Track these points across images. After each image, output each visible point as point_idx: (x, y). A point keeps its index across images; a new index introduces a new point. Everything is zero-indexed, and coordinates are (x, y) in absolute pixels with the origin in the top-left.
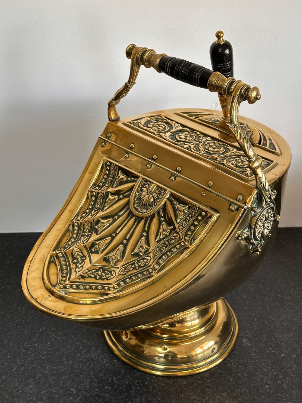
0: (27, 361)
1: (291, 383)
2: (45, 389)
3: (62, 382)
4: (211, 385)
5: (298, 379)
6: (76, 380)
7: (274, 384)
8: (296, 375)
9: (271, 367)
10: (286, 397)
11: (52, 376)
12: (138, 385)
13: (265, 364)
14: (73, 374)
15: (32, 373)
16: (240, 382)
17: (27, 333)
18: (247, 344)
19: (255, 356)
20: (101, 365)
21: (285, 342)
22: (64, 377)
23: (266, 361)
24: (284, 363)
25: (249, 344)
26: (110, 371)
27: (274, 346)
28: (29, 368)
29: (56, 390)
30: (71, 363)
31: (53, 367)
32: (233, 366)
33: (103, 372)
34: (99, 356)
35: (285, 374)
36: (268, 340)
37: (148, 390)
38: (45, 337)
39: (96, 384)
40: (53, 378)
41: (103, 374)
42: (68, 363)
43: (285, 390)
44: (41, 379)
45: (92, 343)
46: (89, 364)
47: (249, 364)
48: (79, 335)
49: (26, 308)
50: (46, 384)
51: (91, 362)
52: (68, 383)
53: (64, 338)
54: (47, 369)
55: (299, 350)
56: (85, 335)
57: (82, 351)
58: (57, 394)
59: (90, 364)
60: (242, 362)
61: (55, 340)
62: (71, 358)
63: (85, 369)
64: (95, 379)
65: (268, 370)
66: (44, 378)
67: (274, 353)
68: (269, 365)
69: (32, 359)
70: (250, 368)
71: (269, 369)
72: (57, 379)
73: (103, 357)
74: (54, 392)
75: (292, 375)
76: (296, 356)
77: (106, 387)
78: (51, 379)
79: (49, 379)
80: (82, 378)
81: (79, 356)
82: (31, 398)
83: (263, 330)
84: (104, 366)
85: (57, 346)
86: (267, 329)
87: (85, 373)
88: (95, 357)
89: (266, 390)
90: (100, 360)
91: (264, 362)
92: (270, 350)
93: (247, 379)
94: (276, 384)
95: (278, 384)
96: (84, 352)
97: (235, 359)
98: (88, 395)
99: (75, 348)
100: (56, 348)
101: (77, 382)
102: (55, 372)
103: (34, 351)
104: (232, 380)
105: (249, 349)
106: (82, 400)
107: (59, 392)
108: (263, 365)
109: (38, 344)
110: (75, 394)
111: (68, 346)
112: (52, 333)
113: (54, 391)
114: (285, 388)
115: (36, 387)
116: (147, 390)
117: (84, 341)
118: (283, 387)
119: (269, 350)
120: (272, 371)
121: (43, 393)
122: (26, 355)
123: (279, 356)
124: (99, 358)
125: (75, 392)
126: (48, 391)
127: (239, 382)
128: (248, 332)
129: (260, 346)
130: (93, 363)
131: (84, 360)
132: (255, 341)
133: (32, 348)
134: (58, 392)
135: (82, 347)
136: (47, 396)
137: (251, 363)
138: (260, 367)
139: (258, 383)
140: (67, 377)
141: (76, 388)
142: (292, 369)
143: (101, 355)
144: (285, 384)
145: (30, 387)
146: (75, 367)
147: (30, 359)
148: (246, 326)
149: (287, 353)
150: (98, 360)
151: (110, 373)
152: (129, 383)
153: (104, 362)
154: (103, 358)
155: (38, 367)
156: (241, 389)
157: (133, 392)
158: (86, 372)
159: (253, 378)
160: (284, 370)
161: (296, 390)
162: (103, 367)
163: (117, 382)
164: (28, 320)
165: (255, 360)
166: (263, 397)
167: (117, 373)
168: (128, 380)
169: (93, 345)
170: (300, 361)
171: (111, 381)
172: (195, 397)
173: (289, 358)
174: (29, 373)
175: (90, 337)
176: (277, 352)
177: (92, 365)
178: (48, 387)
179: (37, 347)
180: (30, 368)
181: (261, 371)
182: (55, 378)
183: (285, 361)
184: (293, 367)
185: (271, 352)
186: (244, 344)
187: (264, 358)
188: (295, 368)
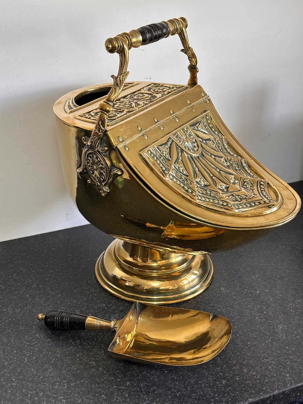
0: (35, 351)
1: (275, 311)
2: (65, 369)
5: (278, 307)
8: (276, 304)
9: (253, 303)
10: (276, 322)
11: (66, 357)
13: (248, 302)
14: (85, 351)
15: (46, 359)
19: (237, 298)
21: (255, 282)
22: (78, 355)
23: (247, 300)
24: (262, 297)
25: (227, 290)
27: (247, 287)
29: (76, 367)
30: (78, 343)
31: (64, 350)
32: (223, 310)
35: (267, 306)
36: (241, 284)
40: (68, 358)
43: (272, 317)
44: (56, 362)
46: (97, 338)
47: (235, 305)
50: (63, 365)
52: (85, 358)
54: (58, 353)
58: (78, 370)
60: (228, 305)
65: (252, 306)
66: (59, 361)
67: (250, 292)
68: (251, 302)
72: (72, 358)
75: (273, 305)
76: (269, 291)
78: (66, 359)
80: (95, 351)
82: (55, 380)
83: (233, 278)
86: (236, 277)
89: (258, 320)
91: (246, 301)
92: (246, 291)
93: (238, 317)
94: (263, 315)
95: (265, 314)
97: (222, 304)
98: (108, 363)
101: (92, 356)
102: (67, 353)
103: (38, 341)
105: (229, 294)
106: (104, 369)
108: (246, 303)
113: (74, 368)
114: (272, 315)
115: (55, 370)
118: (270, 315)
120: (255, 306)
122: (32, 346)
123: (255, 294)
125: (94, 364)
126: (68, 370)
129: (237, 290)
132: (231, 287)
133: (35, 339)
136: (70, 374)
138: (244, 305)
139: (249, 318)
140: (82, 354)
141: (94, 361)
144: (271, 313)
145: (49, 371)
147: (37, 349)
148: (218, 277)
149: (261, 290)
155: (49, 353)
156: (238, 325)
159: (243, 314)
160: (264, 303)
161: (281, 315)
165: (238, 301)
166: (258, 326)
170: (273, 294)
173: (264, 293)
174: (43, 360)
176: (252, 291)
178: (67, 367)
180: (41, 356)
181: (247, 308)
182: (69, 357)
183: (262, 296)
184: (271, 299)
185: (247, 292)
186: (223, 291)
187: (244, 298)
188: (273, 299)
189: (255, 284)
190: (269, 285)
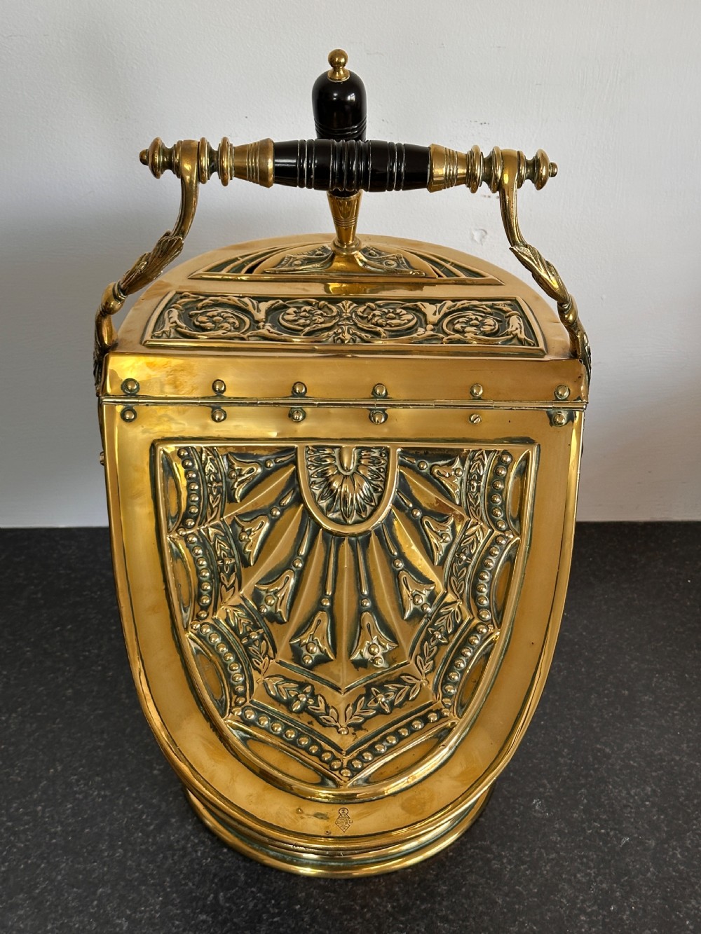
0: (15, 850)
1: (641, 912)
2: (55, 919)
3: (95, 903)
4: (452, 914)
5: (658, 901)
6: (130, 898)
7: (601, 911)
8: (654, 891)
9: (596, 870)
11: (73, 887)
12: (276, 911)
13: (582, 863)
14: (122, 883)
15: (27, 878)
16: (519, 907)
17: (19, 779)
18: (541, 813)
19: (560, 841)
20: (192, 861)
21: (631, 808)
22: (101, 890)
23: (584, 856)
24: (628, 860)
25: (545, 812)
26: (211, 876)
27: (605, 817)
28: (20, 866)
29: (81, 922)
30: (118, 856)
31: (76, 866)
32: (506, 868)
33: (194, 878)
34: (187, 838)
35: (628, 888)
36: (591, 803)
37: (301, 925)
38: (60, 791)
39: (177, 910)
40: (75, 893)
41: (193, 885)
42: (113, 855)
43: (625, 927)
44: (46, 894)
45: (172, 805)
46: (163, 857)
47: (545, 862)
48: (143, 786)
49: (20, 718)
50: (57, 906)
51: (169, 853)
52: (111, 904)
53: (108, 793)
54: (61, 870)
55: (666, 829)
56: (155, 787)
57: (148, 825)
59: (165, 858)
60: (527, 856)
61: (86, 797)
62: (120, 843)
63: (153, 870)
64: (174, 895)
65: (588, 878)
66: (54, 892)
67: (604, 834)
68: (592, 865)
69: (27, 843)
70: (545, 872)
71: (590, 874)
72: (85, 894)
73: (196, 841)
74: (77, 926)
75: (646, 891)
76: (657, 844)
77: (200, 916)
78: (69, 894)
79: (66, 895)
80: (144, 893)
81: (138, 837)
83: (581, 778)
84: (198, 864)
85: (89, 812)
86: (591, 776)
87: (152, 881)
88: (178, 842)
89: (582, 927)
90: (190, 850)
91: (579, 857)
92: (595, 827)
93: (536, 899)
94: (605, 913)
95: (610, 911)
96: (152, 827)
97: (512, 850)
99: (132, 818)
100: (85, 816)
101: (130, 904)
102: (81, 877)
103: (34, 825)
104: (500, 901)
105: (545, 825)
107: (88, 927)
108: (576, 864)
109: (44, 808)
111: (115, 813)
112: (78, 781)
113: (75, 925)
114: (627, 922)
115: (33, 913)
116: (297, 924)
117: (154, 801)
118: (621, 919)
119: (592, 827)
120: (598, 879)
121: (49, 928)
122: (15, 834)
123: (616, 843)
124: (187, 843)
125: (124, 928)
126: (62, 924)
127: (517, 907)
128: (545, 782)
129: (573, 817)
130: (173, 855)
131: (150, 848)
132: (562, 804)
133: (29, 818)
134: (84, 928)
135: (147, 816)
137: (548, 859)
138: (569, 869)
139: (562, 911)
140: (109, 891)
141: (128, 918)
142: (645, 876)
143: (194, 835)
144: (628, 913)
145: (19, 913)
146: (130, 865)
147: (22, 845)
148: (542, 766)
149: (636, 835)
150: (184, 848)
151: (212, 882)
152: (255, 906)
153: (199, 854)
154: (197, 844)
155: (40, 865)
156: (521, 925)
157: (263, 928)
158: (153, 879)
159: (552, 896)
160: (626, 878)
161: (653, 928)
162: (196, 867)
163: (227, 905)
164: (23, 747)
165: (558, 853)
167: (228, 880)
168: (254, 898)
169: (174, 811)
170: (664, 856)
171: (213, 901)
173: (638, 848)
174: (19, 879)
175: (169, 791)
176: (612, 833)
177: (170, 861)
178: (61, 915)
179: (40, 814)
180: (22, 866)
181: (570, 880)
182: (80, 891)
183: (631, 855)
184: (648, 870)
185: (596, 832)
186: (535, 811)
187: (579, 847)
188: (654, 874)
189: (630, 812)
190: (667, 826)
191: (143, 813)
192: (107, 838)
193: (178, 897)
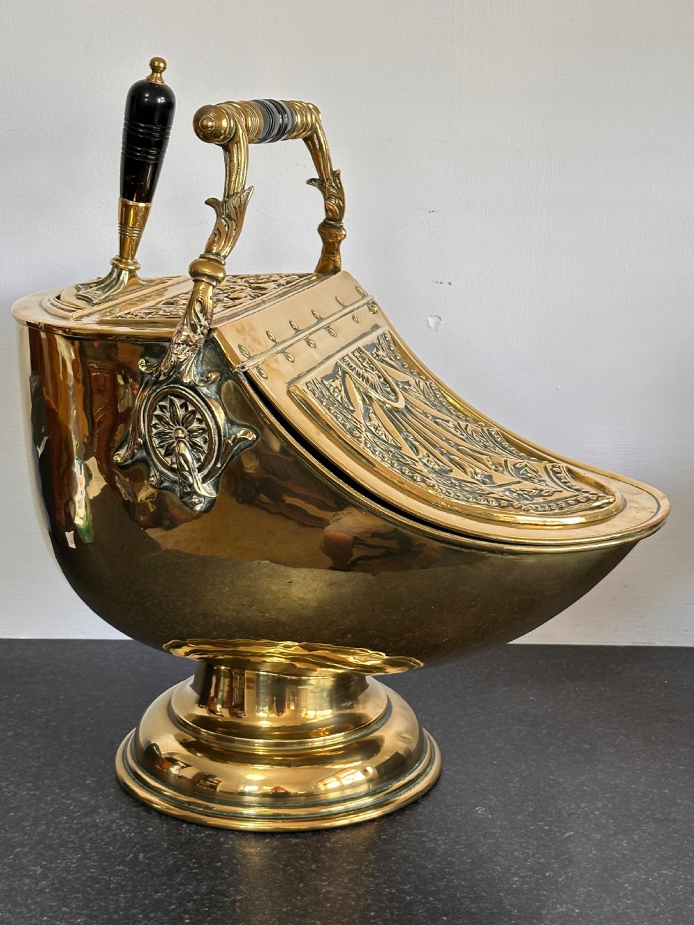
1: (578, 876)
5: (597, 871)
7: (534, 876)
8: (594, 865)
9: (534, 851)
10: (561, 896)
13: (521, 846)
16: (449, 871)
19: (502, 833)
20: (115, 835)
21: (580, 815)
22: (18, 849)
23: (524, 842)
24: (570, 845)
25: (489, 815)
26: (133, 845)
27: (550, 818)
30: (41, 830)
32: (440, 847)
33: (116, 845)
34: (113, 821)
35: (567, 863)
36: (539, 810)
39: (94, 862)
41: (114, 849)
42: (36, 829)
43: (560, 885)
45: (101, 801)
48: (73, 790)
51: (92, 830)
52: (27, 857)
53: (37, 793)
55: (613, 828)
56: (87, 790)
57: (74, 812)
61: (14, 795)
62: (44, 822)
63: (74, 838)
64: (93, 854)
65: (525, 855)
67: (548, 830)
68: (531, 847)
70: (481, 851)
71: (528, 853)
75: (585, 864)
76: (603, 837)
81: (64, 819)
83: (531, 795)
86: (540, 795)
88: (103, 823)
89: (513, 884)
91: (519, 842)
92: (539, 825)
93: (468, 867)
94: (538, 876)
95: (543, 876)
96: (78, 814)
98: (70, 877)
99: (59, 808)
100: (12, 806)
101: (47, 857)
105: (485, 822)
106: (53, 884)
108: (514, 847)
110: (39, 874)
111: (41, 805)
114: (562, 883)
117: (83, 798)
118: (554, 880)
119: (535, 825)
120: (535, 856)
123: (558, 834)
124: (112, 824)
128: (492, 797)
129: (518, 819)
131: (74, 826)
132: (508, 810)
135: (75, 807)
138: (506, 849)
139: (495, 874)
141: (43, 866)
143: (120, 820)
144: (564, 877)
146: (51, 835)
149: (582, 831)
150: (109, 827)
151: (134, 848)
152: (175, 863)
153: (124, 831)
154: (123, 825)
156: (451, 881)
159: (485, 865)
160: (565, 855)
161: (589, 887)
162: (119, 839)
163: (147, 862)
166: (501, 894)
168: (175, 858)
169: (103, 805)
172: (332, 889)
173: (582, 839)
176: (556, 829)
177: (93, 834)
181: (507, 856)
183: (573, 843)
184: (590, 853)
185: (540, 828)
186: (478, 814)
187: (520, 836)
188: (595, 855)
189: (578, 818)
190: (616, 826)
191: (71, 805)
192: (31, 819)
193: (97, 856)
